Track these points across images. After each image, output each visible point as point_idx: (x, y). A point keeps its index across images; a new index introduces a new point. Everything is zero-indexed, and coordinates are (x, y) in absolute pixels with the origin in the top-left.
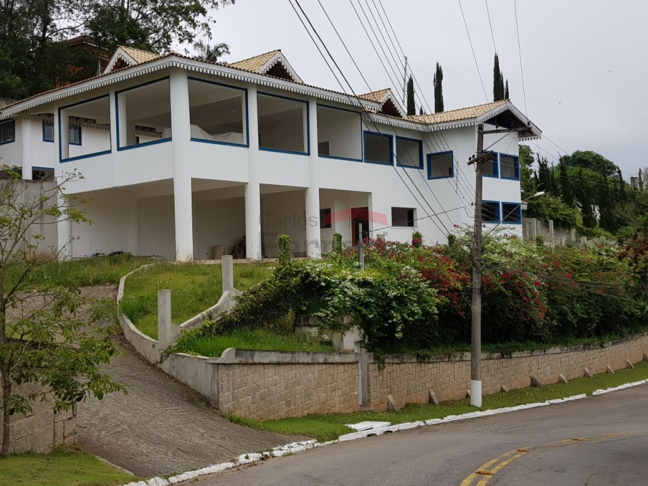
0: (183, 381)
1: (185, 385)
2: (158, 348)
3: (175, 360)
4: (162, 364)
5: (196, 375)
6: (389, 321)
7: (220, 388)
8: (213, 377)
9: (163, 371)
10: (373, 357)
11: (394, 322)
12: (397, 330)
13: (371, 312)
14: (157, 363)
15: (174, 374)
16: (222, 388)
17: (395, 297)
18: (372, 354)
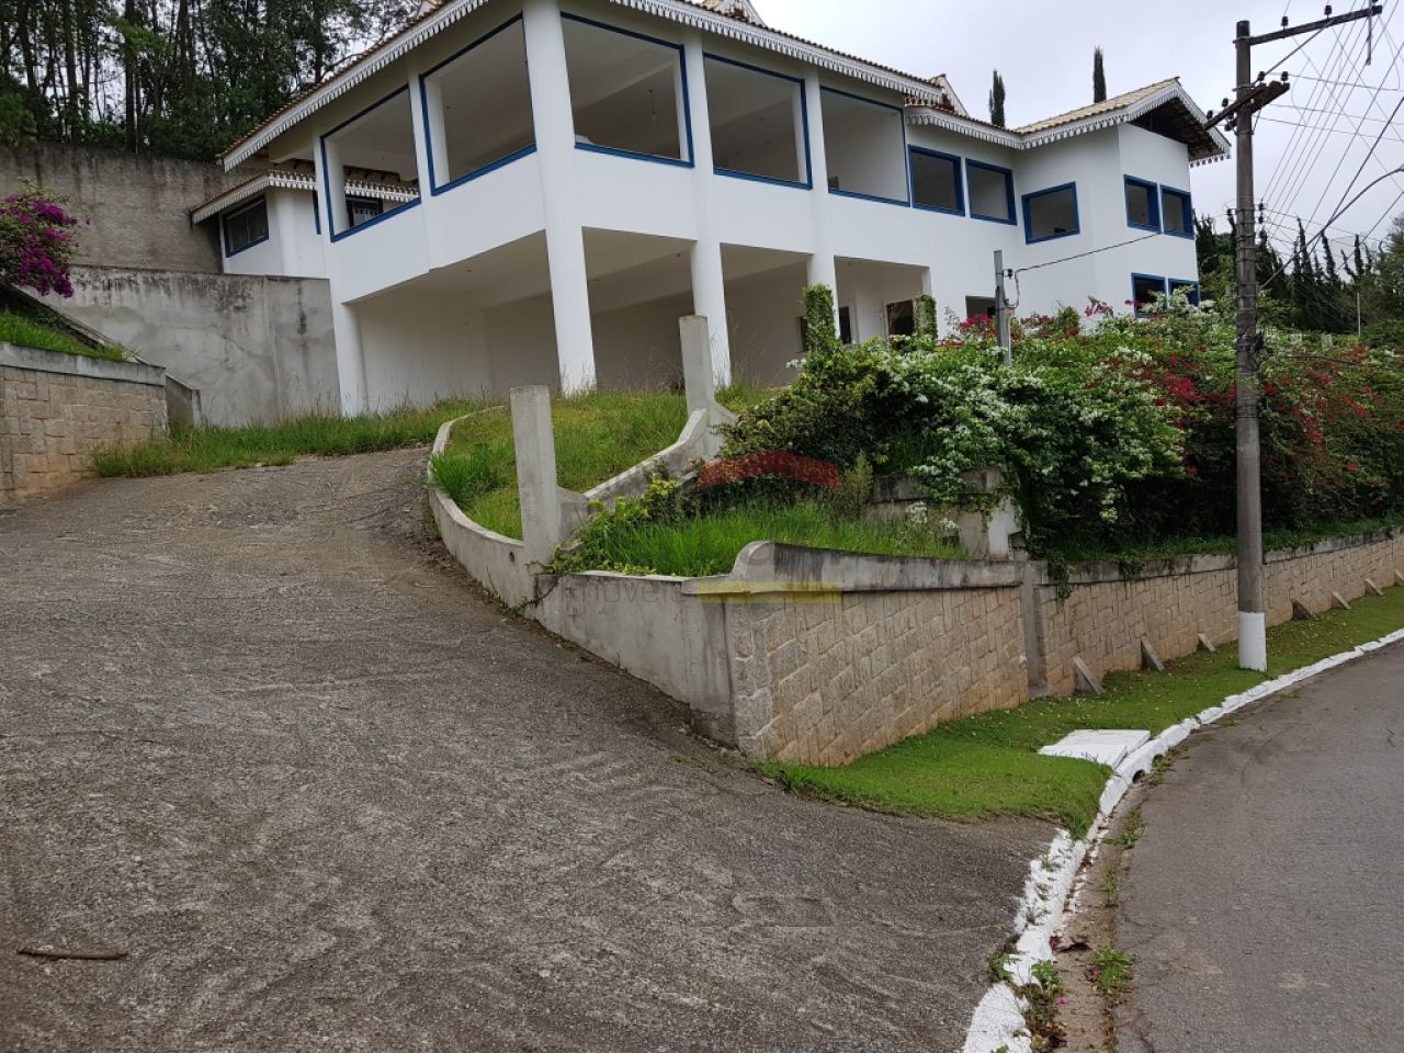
0: (608, 654)
1: (613, 668)
2: (523, 558)
3: (578, 593)
4: (539, 607)
5: (650, 635)
6: (1082, 484)
7: (735, 676)
8: (708, 642)
9: (543, 628)
10: (1045, 571)
11: (1096, 484)
12: (1104, 502)
13: (1046, 463)
14: (524, 606)
15: (577, 635)
16: (743, 676)
17: (1097, 421)
18: (1044, 563)
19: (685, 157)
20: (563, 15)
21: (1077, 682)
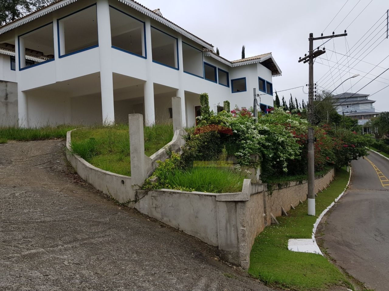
0: (173, 224)
1: (176, 230)
3: (159, 198)
4: (137, 203)
5: (196, 217)
6: (277, 160)
7: (240, 236)
8: (228, 221)
9: (139, 212)
11: (282, 160)
12: (284, 166)
14: (129, 202)
15: (157, 215)
16: (244, 235)
18: (266, 184)
19: (144, 55)
20: (110, 6)
21: (272, 221)
